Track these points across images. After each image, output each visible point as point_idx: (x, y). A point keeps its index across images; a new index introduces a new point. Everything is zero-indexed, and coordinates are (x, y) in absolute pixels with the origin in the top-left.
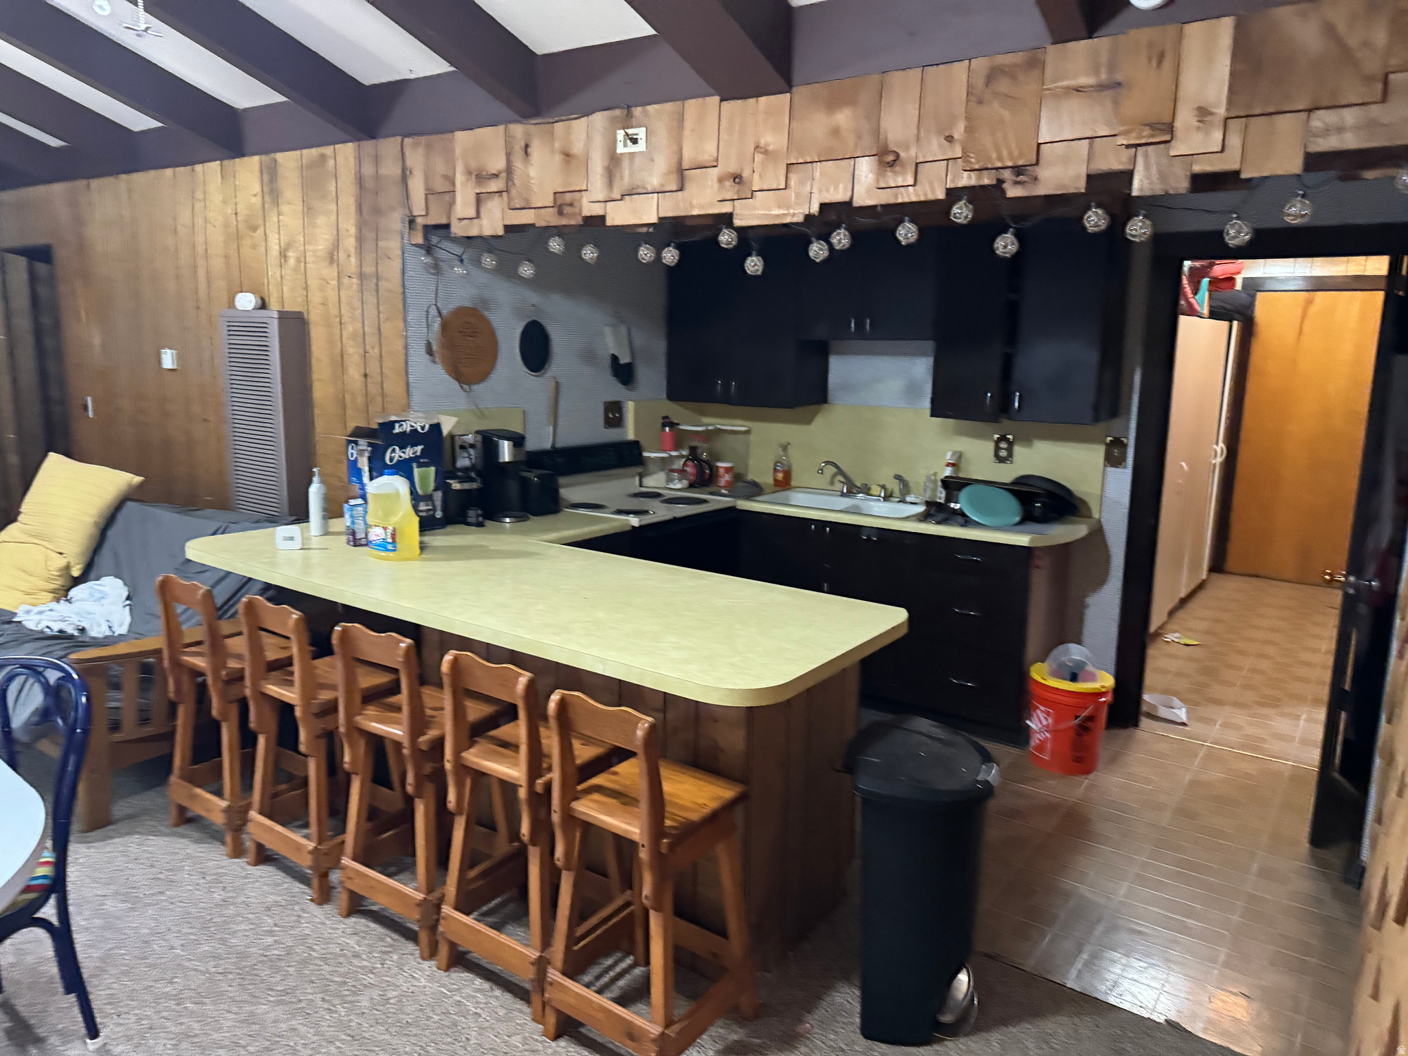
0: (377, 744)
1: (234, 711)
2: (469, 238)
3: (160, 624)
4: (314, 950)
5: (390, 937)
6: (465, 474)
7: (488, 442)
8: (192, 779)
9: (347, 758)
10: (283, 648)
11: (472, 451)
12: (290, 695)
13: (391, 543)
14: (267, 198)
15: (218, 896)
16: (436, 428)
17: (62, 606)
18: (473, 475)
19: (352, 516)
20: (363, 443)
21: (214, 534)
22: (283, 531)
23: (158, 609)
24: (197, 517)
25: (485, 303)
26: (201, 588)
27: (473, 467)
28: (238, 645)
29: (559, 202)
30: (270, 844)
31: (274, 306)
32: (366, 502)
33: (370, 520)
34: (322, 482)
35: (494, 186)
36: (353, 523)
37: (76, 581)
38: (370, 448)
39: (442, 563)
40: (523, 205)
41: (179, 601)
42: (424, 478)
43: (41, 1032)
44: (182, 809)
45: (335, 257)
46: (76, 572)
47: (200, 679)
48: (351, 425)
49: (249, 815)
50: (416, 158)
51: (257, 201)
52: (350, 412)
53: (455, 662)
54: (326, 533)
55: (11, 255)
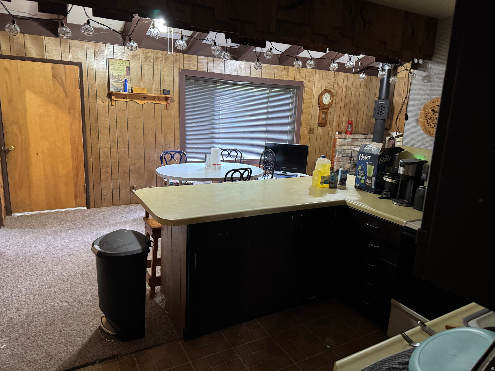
42: (370, 170)
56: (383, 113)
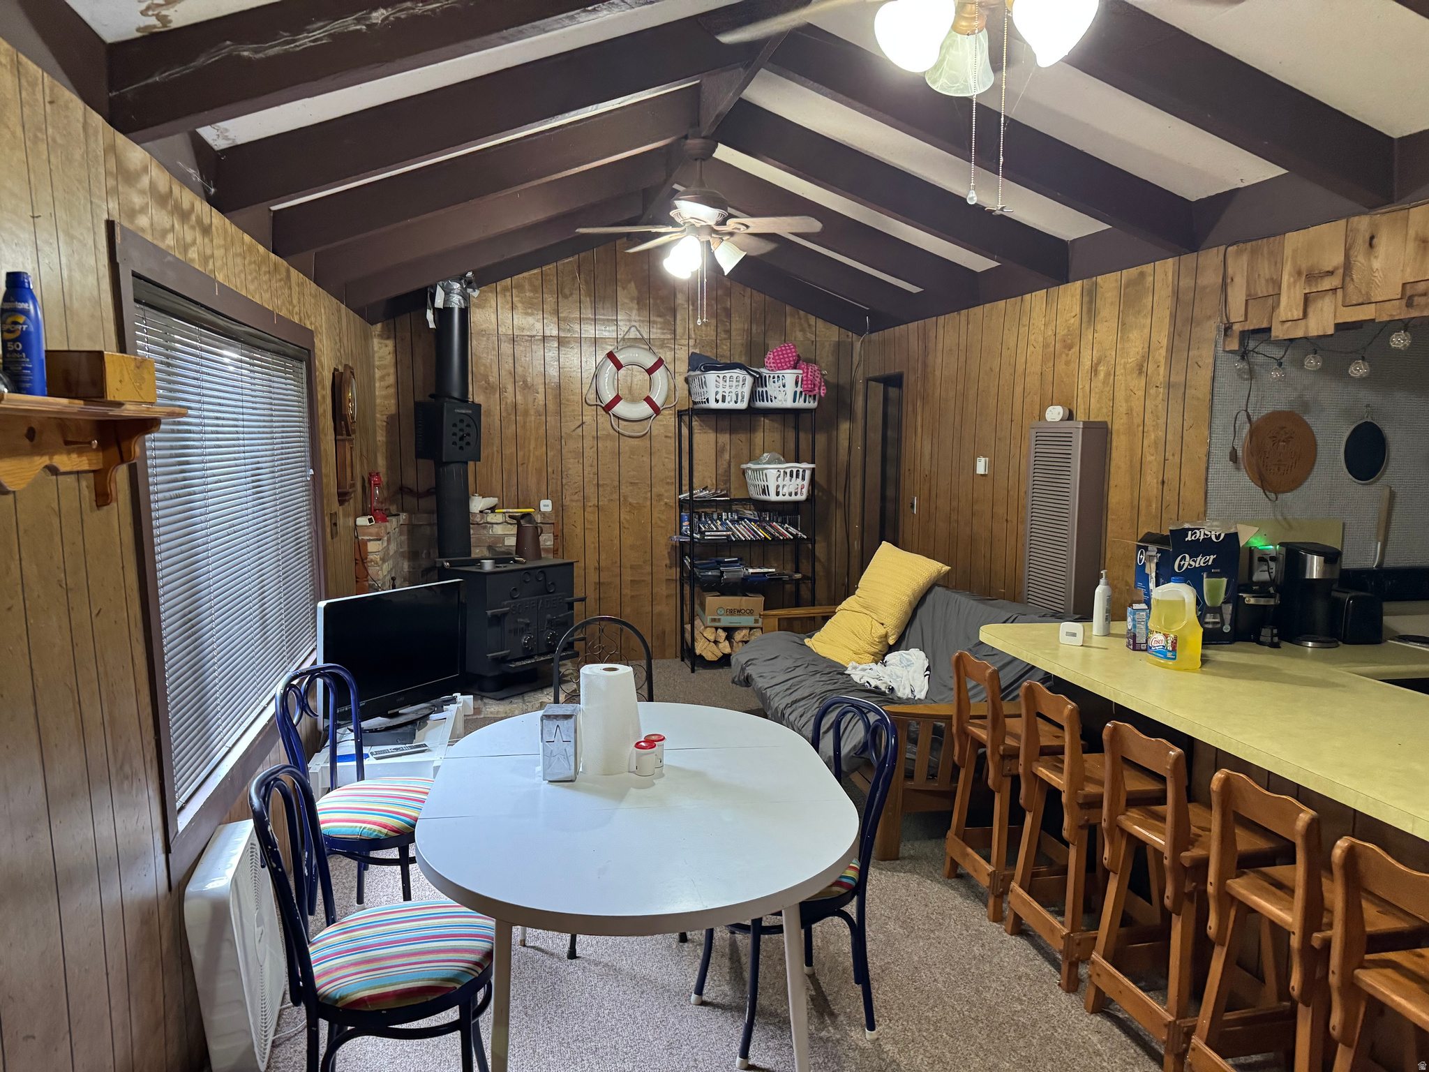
0: (1139, 848)
1: (1007, 784)
2: (1291, 340)
3: (953, 695)
4: (1056, 1031)
5: (1133, 1050)
6: (1262, 589)
7: (1293, 556)
8: (966, 839)
9: (1106, 854)
10: (1056, 737)
11: (1272, 565)
12: (1058, 781)
13: (1173, 650)
14: (1085, 318)
15: (977, 950)
16: (1233, 538)
17: (878, 668)
18: (1272, 590)
19: (1134, 620)
20: (1153, 550)
21: (1004, 622)
22: (1067, 626)
23: (953, 683)
24: (992, 606)
25: (1306, 406)
26: (988, 667)
27: (1272, 582)
28: (1017, 725)
29: (1408, 293)
30: (1028, 920)
31: (1081, 416)
32: (1149, 607)
33: (1151, 625)
34: (1107, 584)
35: (1327, 284)
36: (1134, 626)
37: (891, 649)
38: (1159, 555)
39: (1225, 680)
40: (1360, 301)
41: (972, 678)
42: (1214, 590)
43: (836, 1009)
44: (954, 864)
45: (1145, 369)
46: (891, 641)
47: (981, 751)
48: (1143, 531)
49: (1012, 885)
50: (1239, 265)
51: (1075, 322)
52: (1142, 519)
53: (1227, 781)
54: (1108, 634)
55: (874, 383)
56: (468, 444)
